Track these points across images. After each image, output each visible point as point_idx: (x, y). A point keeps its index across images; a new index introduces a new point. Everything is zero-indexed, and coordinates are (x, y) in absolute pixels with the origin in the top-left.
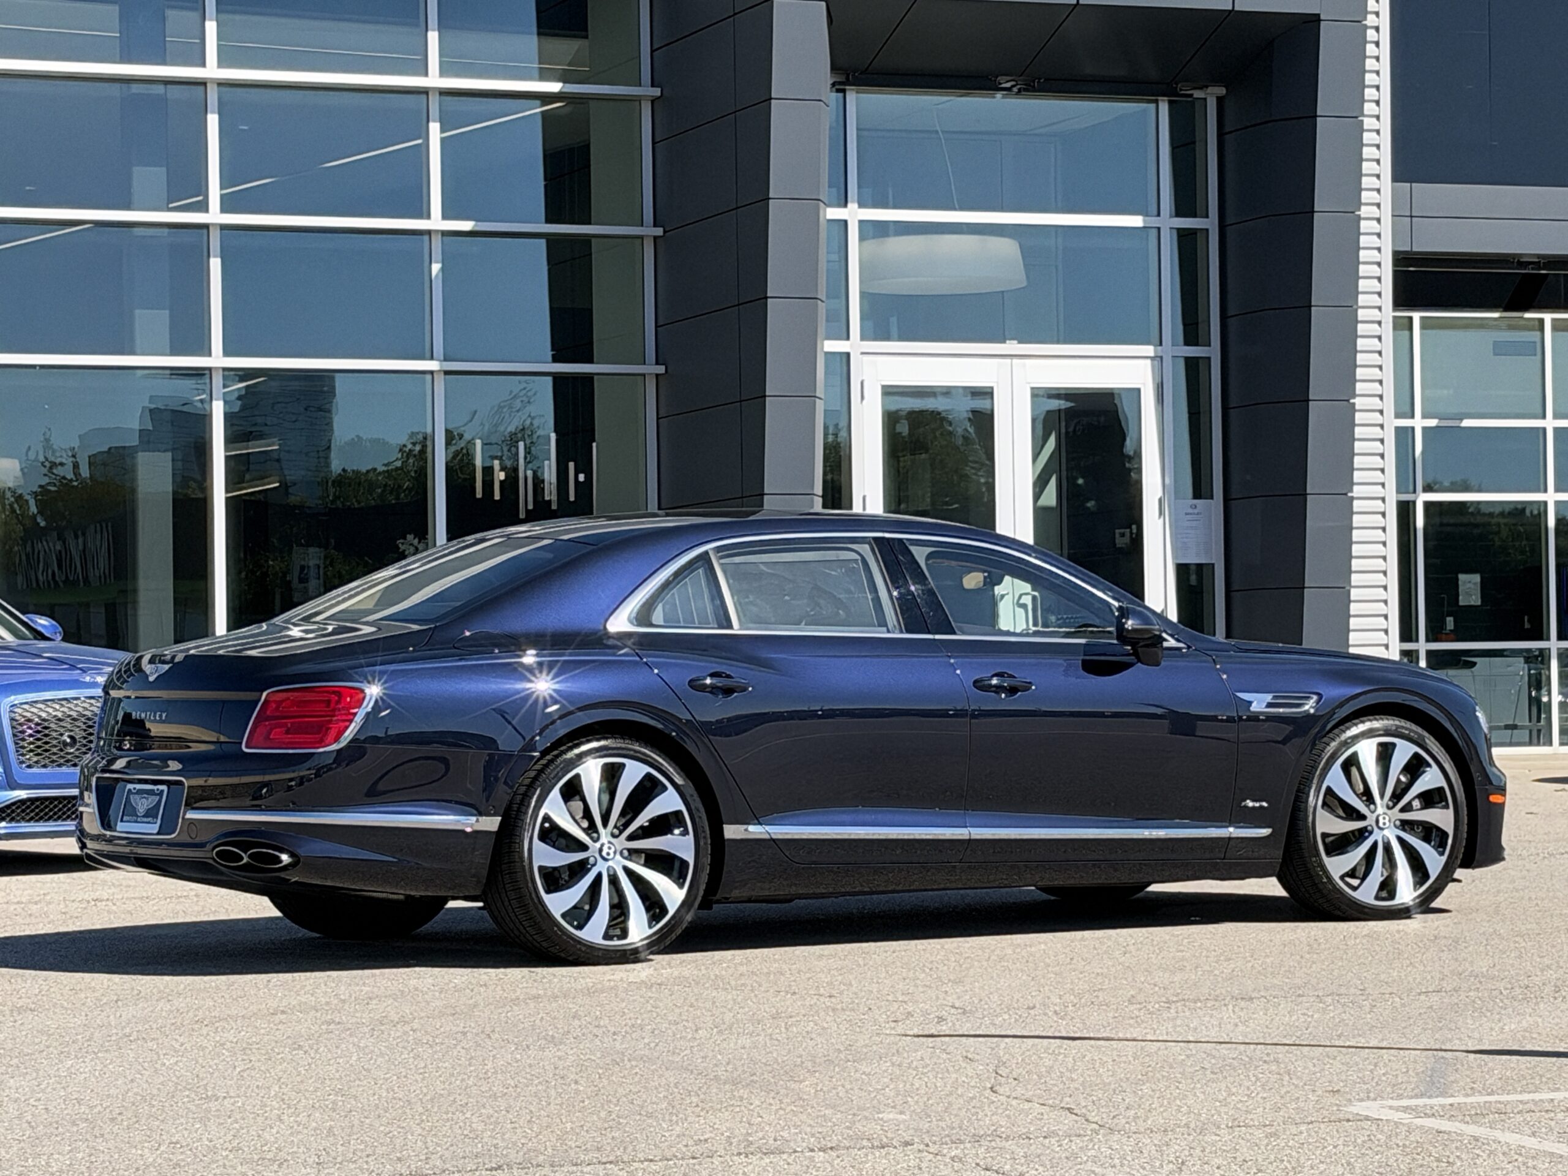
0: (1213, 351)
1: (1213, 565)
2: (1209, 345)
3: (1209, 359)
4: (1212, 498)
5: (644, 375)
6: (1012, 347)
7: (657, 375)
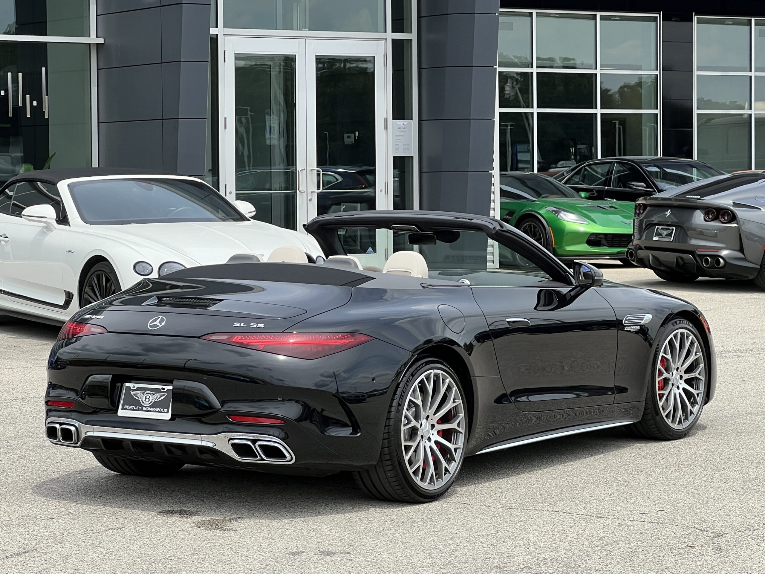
0: (413, 36)
1: (412, 157)
2: (411, 33)
3: (411, 40)
4: (412, 119)
5: (90, 44)
6: (306, 33)
7: (97, 44)
